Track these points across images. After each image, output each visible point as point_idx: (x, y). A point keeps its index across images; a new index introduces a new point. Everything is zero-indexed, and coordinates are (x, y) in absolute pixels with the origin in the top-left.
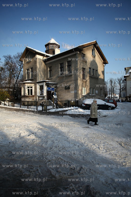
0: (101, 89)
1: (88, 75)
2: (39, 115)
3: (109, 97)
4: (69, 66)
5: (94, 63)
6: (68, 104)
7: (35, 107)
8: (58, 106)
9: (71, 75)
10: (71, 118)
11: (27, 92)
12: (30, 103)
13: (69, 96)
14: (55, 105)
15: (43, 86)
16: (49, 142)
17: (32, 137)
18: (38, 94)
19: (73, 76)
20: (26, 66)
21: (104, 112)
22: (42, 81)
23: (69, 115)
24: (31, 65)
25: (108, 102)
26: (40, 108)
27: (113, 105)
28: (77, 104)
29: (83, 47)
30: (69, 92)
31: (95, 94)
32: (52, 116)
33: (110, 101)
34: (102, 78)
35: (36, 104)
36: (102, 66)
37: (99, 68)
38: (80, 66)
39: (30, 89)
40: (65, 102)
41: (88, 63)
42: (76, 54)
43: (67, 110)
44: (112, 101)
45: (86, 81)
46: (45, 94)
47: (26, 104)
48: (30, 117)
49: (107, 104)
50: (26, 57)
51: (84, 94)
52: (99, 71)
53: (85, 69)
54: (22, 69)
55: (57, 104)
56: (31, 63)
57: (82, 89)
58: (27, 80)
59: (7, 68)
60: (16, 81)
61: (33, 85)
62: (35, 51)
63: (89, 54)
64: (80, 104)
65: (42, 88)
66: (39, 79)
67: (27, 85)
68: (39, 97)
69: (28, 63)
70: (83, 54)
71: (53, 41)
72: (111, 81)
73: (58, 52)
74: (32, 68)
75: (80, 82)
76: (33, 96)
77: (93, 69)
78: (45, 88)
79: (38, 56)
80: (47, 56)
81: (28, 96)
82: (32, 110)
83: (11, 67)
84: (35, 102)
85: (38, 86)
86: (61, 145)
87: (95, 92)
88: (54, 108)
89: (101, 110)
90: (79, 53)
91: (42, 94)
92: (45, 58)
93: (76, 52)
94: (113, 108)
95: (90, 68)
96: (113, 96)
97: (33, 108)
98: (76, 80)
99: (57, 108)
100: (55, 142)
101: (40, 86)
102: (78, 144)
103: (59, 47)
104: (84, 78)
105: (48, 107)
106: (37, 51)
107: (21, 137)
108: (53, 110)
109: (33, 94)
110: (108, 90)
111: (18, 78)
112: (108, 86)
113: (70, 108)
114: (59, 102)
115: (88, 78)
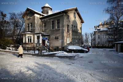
0: (79, 40)
1: (71, 30)
2: (36, 57)
3: (85, 45)
4: (58, 23)
5: (75, 22)
6: (57, 49)
7: (33, 51)
8: (50, 50)
9: (60, 29)
10: (59, 58)
11: (27, 40)
12: (29, 48)
13: (58, 44)
14: (48, 49)
15: (39, 36)
16: (43, 75)
17: (30, 72)
18: (36, 42)
19: (61, 30)
20: (27, 22)
21: (81, 55)
22: (38, 32)
23: (58, 56)
24: (30, 21)
25: (84, 48)
26: (37, 52)
27: (87, 50)
28: (63, 49)
29: (68, 11)
30: (58, 41)
31: (76, 42)
32: (46, 57)
33: (85, 47)
34: (80, 32)
35: (34, 49)
36: (80, 24)
37: (78, 26)
38: (65, 23)
39: (30, 38)
40: (55, 48)
41: (71, 22)
42: (63, 15)
43: (56, 54)
44: (86, 47)
45: (70, 34)
46: (41, 42)
47: (27, 49)
48: (29, 58)
49: (83, 49)
50: (27, 15)
51: (68, 42)
52: (78, 27)
53: (69, 25)
54: (24, 24)
55: (49, 49)
56: (31, 19)
57: (67, 39)
58: (27, 32)
59: (12, 22)
60: (19, 32)
61: (32, 36)
62: (34, 11)
63: (72, 16)
64: (65, 49)
65: (38, 38)
66: (37, 32)
67: (27, 35)
68: (36, 44)
69: (29, 19)
70: (68, 15)
71: (47, 5)
72: (86, 35)
73: (50, 13)
74: (31, 23)
75: (65, 34)
76: (32, 43)
77: (74, 26)
78: (41, 38)
79: (36, 15)
80: (43, 15)
81: (28, 44)
82: (31, 53)
83: (15, 22)
84: (33, 47)
85: (36, 37)
86: (51, 77)
87: (76, 41)
88: (47, 52)
89: (79, 53)
90: (65, 14)
91: (39, 42)
92: (41, 17)
93: (63, 14)
94: (87, 52)
95: (72, 25)
96: (87, 44)
97: (32, 52)
98: (63, 33)
99: (49, 52)
100: (47, 75)
101: (38, 36)
102: (63, 76)
103: (51, 10)
104: (68, 31)
105: (43, 51)
106: (35, 11)
107: (21, 73)
108: (47, 53)
109: (32, 42)
110: (84, 40)
111: (20, 30)
112: (84, 38)
113: (58, 52)
114: (51, 48)
115: (71, 32)
